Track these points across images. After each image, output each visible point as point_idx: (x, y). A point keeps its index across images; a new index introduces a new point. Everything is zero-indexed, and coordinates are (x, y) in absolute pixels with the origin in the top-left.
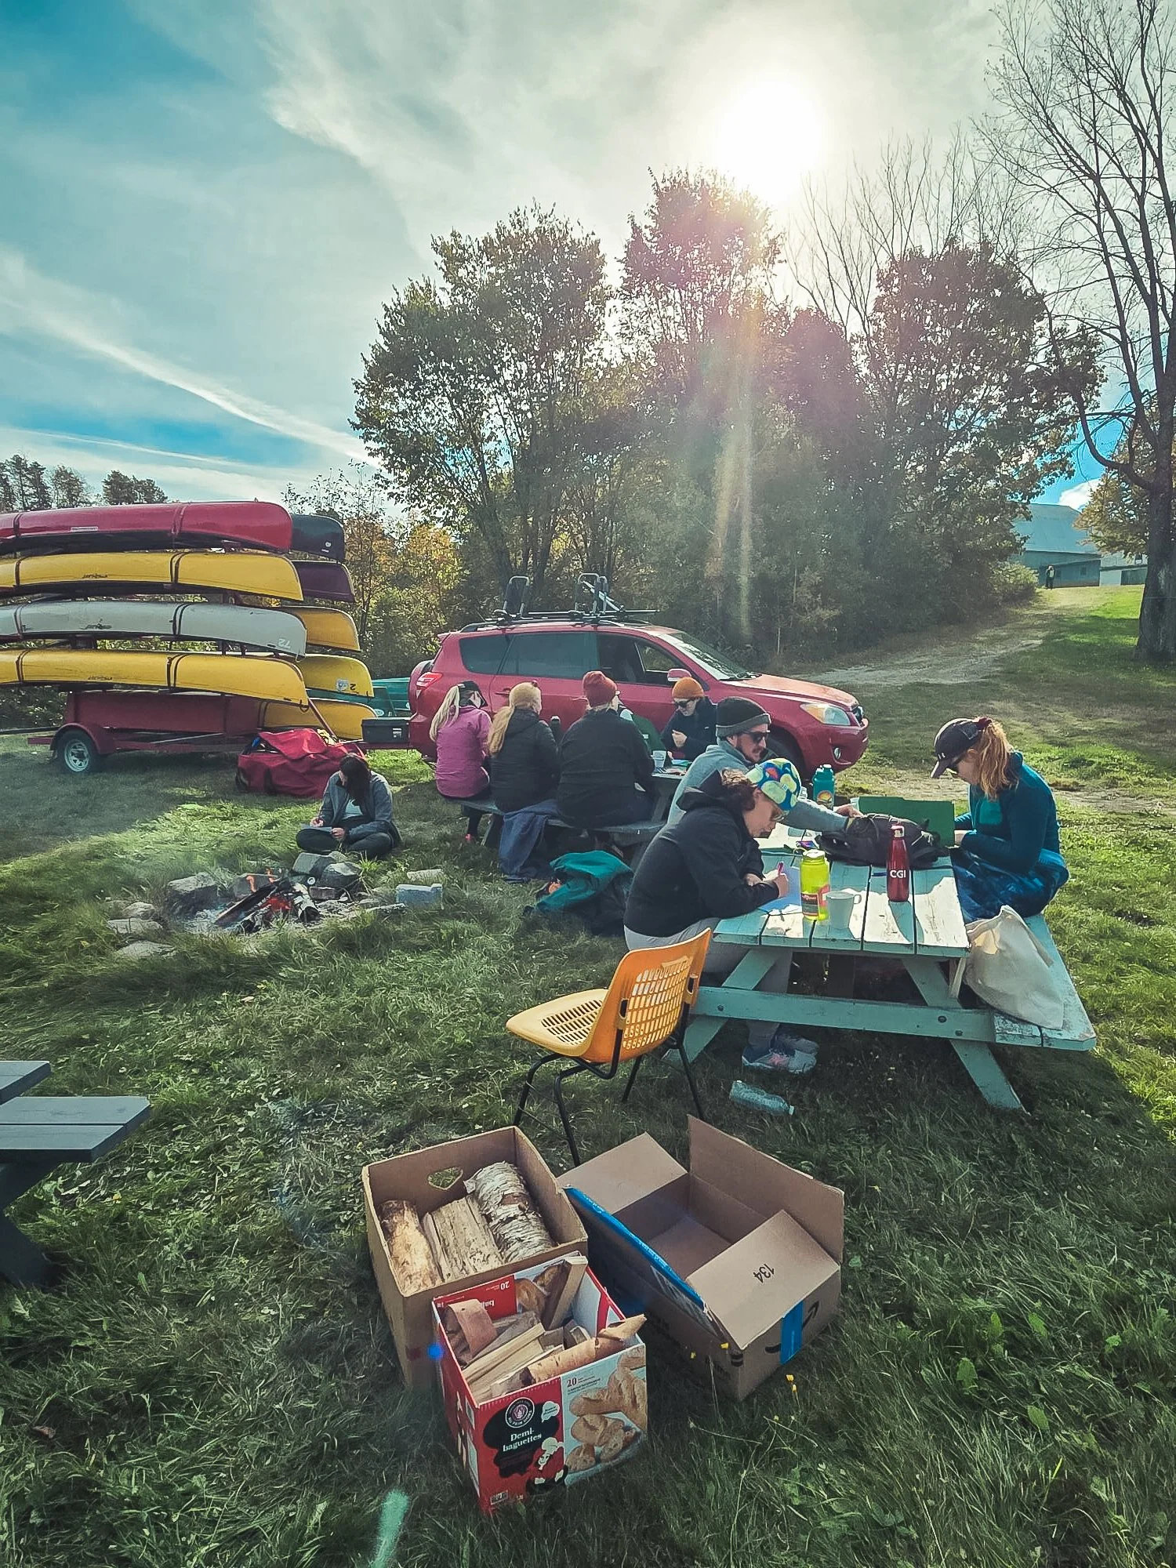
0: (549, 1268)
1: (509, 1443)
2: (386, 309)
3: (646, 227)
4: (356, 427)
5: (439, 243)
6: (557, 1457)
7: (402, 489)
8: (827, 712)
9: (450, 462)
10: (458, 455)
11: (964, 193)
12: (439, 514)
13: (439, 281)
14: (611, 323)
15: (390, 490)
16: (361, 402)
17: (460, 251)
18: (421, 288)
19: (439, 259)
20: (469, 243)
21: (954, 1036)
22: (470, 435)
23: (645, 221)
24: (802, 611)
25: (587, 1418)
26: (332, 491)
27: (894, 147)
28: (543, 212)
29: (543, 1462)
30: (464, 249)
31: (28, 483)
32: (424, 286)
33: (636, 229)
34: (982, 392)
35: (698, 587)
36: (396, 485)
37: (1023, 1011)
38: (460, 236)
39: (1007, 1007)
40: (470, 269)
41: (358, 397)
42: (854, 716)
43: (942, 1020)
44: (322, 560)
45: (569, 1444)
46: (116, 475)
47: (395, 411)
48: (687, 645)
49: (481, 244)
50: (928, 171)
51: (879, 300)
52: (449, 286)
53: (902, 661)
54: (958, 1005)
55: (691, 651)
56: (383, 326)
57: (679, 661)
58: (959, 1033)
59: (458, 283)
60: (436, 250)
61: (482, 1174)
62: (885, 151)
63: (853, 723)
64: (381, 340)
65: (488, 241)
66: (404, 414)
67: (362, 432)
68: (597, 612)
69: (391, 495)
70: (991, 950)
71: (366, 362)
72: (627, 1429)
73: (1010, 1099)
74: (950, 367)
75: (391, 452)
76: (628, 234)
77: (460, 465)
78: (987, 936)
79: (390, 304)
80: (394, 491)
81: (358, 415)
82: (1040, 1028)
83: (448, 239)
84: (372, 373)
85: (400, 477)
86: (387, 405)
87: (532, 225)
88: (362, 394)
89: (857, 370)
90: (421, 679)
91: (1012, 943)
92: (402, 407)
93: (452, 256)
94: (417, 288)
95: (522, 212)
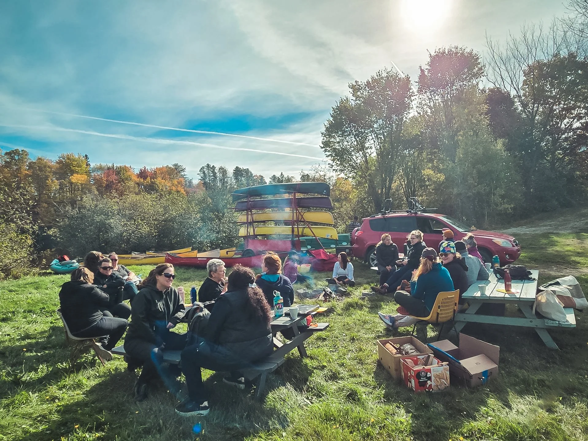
0: (425, 357)
1: (421, 379)
2: (333, 108)
3: (426, 69)
4: (322, 148)
5: (351, 85)
6: (431, 385)
7: (338, 168)
8: (503, 242)
9: (354, 157)
10: (358, 155)
11: (559, 40)
12: (350, 175)
13: (350, 97)
14: (414, 104)
15: (333, 168)
16: (324, 139)
17: (358, 87)
18: (345, 100)
19: (351, 90)
20: (361, 84)
21: (535, 327)
22: (362, 148)
23: (425, 67)
24: (497, 205)
25: (437, 379)
26: (316, 171)
27: (526, 28)
28: (388, 70)
29: (428, 386)
30: (359, 86)
31: (211, 172)
32: (345, 99)
33: (422, 71)
34: (576, 112)
35: (451, 198)
36: (335, 167)
37: (554, 317)
38: (358, 82)
39: (549, 316)
40: (362, 92)
41: (323, 138)
42: (514, 244)
43: (531, 322)
44: (323, 196)
45: (433, 384)
46: (237, 167)
47: (335, 141)
48: (447, 220)
49: (366, 83)
50: (542, 34)
51: (525, 81)
52: (354, 98)
53: (542, 224)
54: (535, 317)
55: (451, 222)
56: (332, 114)
57: (446, 225)
58: (536, 326)
59: (357, 97)
60: (350, 87)
61: (404, 345)
62: (523, 29)
63: (513, 246)
64: (331, 119)
65: (368, 82)
66: (339, 142)
67: (324, 149)
68: (416, 210)
69: (334, 170)
70: (543, 301)
71: (325, 126)
72: (445, 384)
73: (555, 346)
74: (560, 104)
75: (334, 155)
76: (419, 72)
77: (358, 158)
78: (542, 296)
79: (334, 107)
80: (335, 169)
81: (323, 144)
82: (559, 322)
83: (354, 84)
84: (327, 129)
85: (337, 164)
86: (332, 140)
87: (384, 75)
88: (324, 136)
89: (516, 109)
90: (357, 233)
91: (549, 298)
92: (338, 140)
93: (355, 88)
94: (343, 100)
95: (380, 72)
